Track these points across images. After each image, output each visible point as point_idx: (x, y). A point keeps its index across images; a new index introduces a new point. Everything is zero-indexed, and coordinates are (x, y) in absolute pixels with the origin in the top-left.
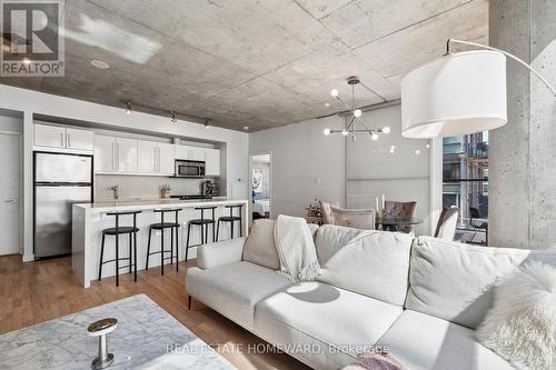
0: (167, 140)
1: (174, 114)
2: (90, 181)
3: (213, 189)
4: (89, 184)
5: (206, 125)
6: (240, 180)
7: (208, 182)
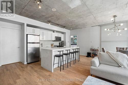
4: (39, 43)
5: (64, 28)
6: (68, 42)
7: (61, 42)
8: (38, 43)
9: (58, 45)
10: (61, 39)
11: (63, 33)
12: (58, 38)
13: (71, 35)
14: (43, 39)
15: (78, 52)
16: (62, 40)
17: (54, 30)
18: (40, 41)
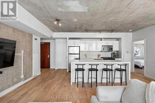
0: (100, 40)
1: (100, 31)
2: (79, 53)
3: (116, 56)
10: (112, 48)
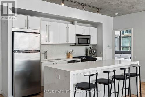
4: (40, 51)
5: (98, 12)
6: (109, 46)
7: (91, 48)
8: (36, 51)
9: (83, 54)
10: (90, 40)
11: (94, 25)
12: (84, 37)
13: (115, 30)
14: (48, 40)
15: (135, 75)
16: (93, 41)
17: (73, 19)
18: (41, 45)
